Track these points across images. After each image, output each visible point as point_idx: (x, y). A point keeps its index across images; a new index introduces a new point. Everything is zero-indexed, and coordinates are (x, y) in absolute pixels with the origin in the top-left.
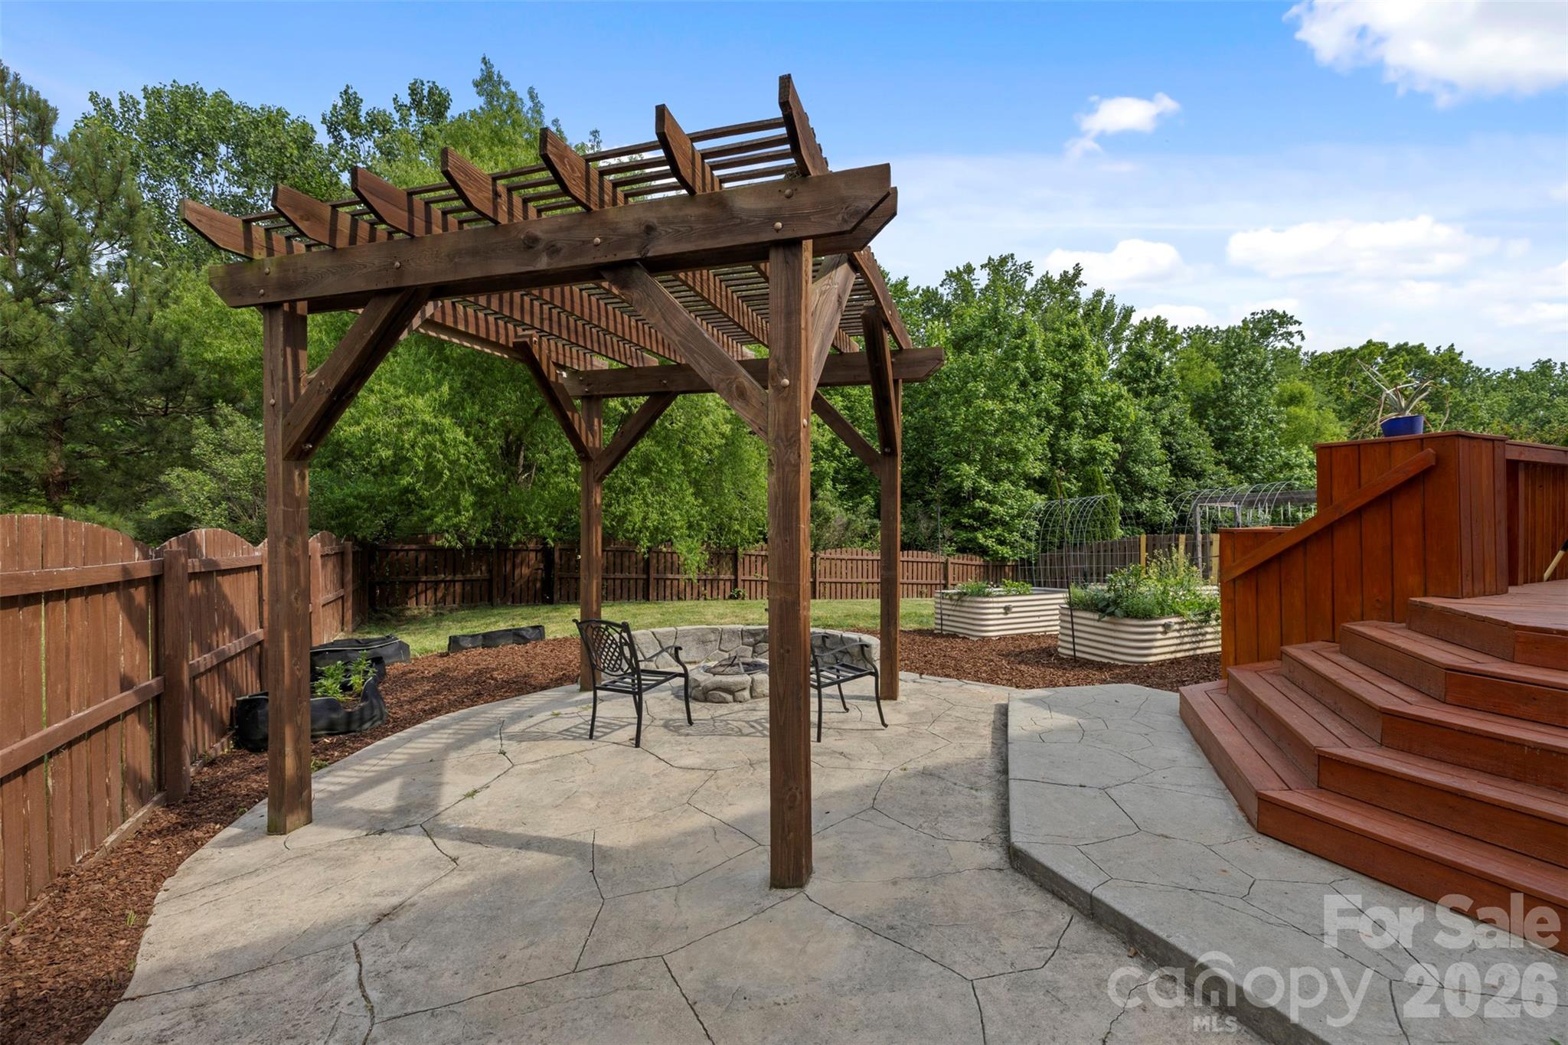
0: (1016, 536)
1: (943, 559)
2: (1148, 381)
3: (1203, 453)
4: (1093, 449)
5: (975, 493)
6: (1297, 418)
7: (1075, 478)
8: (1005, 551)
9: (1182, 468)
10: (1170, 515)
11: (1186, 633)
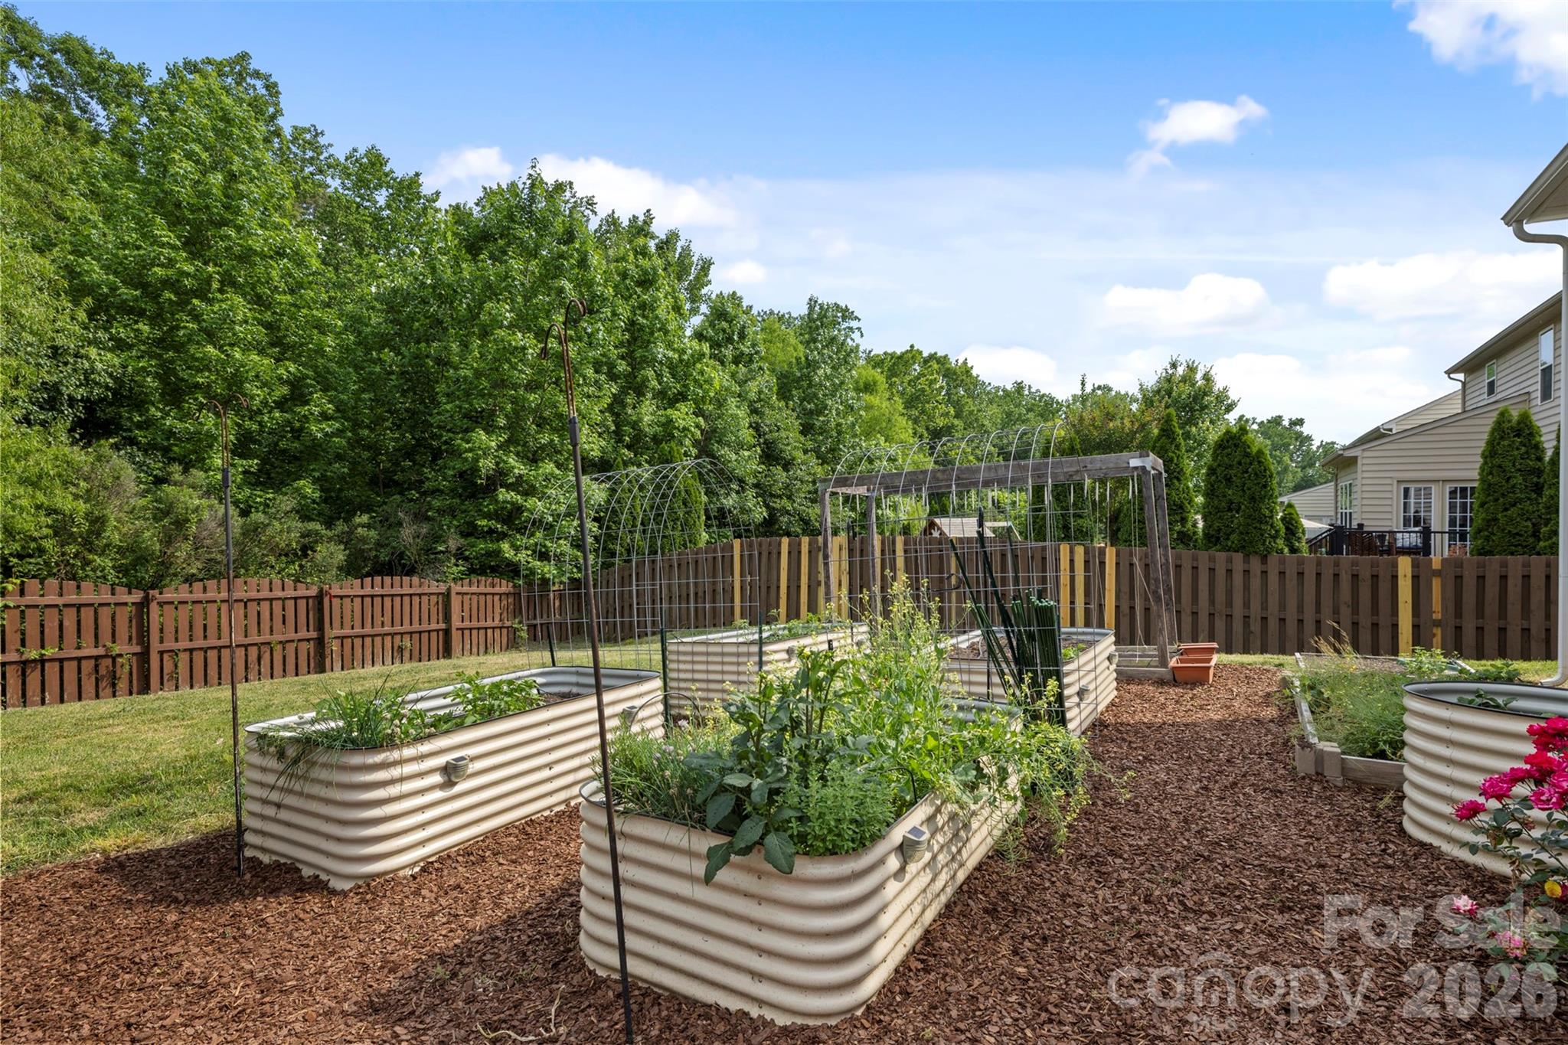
0: (565, 546)
1: (443, 588)
2: (731, 347)
3: (791, 440)
4: (670, 421)
5: (499, 477)
6: (872, 407)
7: (646, 461)
8: (549, 570)
9: (771, 455)
10: (760, 514)
11: (941, 838)
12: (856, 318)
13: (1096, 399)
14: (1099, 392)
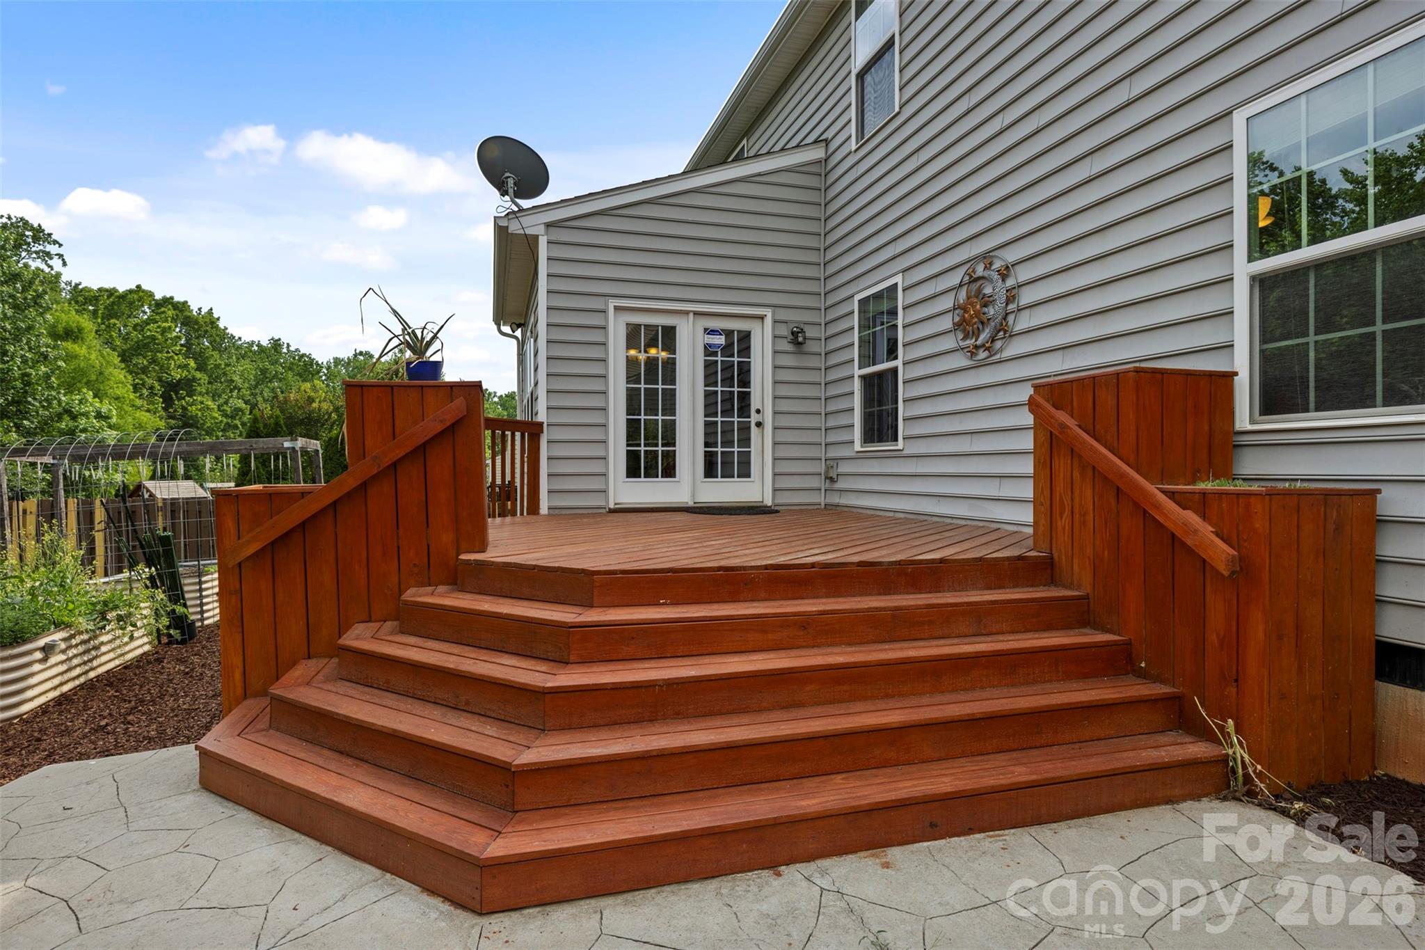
6: (76, 357)
11: (75, 651)
12: (55, 242)
13: (357, 364)
14: (362, 358)
